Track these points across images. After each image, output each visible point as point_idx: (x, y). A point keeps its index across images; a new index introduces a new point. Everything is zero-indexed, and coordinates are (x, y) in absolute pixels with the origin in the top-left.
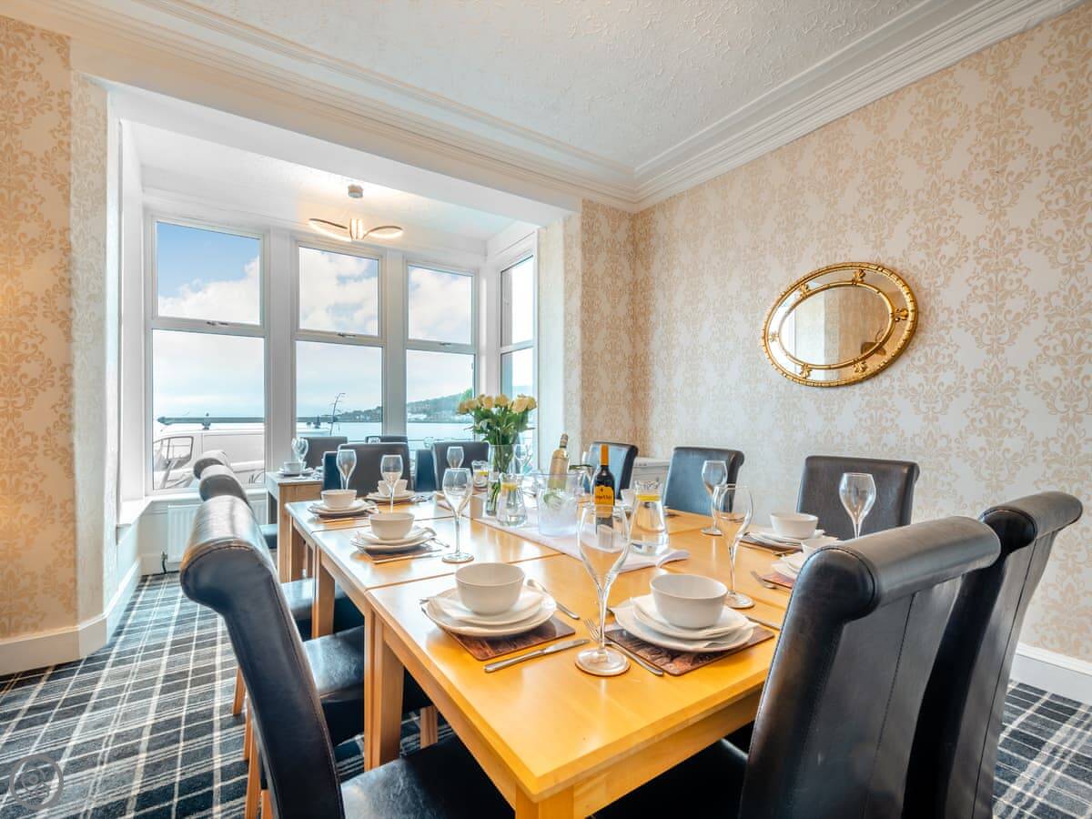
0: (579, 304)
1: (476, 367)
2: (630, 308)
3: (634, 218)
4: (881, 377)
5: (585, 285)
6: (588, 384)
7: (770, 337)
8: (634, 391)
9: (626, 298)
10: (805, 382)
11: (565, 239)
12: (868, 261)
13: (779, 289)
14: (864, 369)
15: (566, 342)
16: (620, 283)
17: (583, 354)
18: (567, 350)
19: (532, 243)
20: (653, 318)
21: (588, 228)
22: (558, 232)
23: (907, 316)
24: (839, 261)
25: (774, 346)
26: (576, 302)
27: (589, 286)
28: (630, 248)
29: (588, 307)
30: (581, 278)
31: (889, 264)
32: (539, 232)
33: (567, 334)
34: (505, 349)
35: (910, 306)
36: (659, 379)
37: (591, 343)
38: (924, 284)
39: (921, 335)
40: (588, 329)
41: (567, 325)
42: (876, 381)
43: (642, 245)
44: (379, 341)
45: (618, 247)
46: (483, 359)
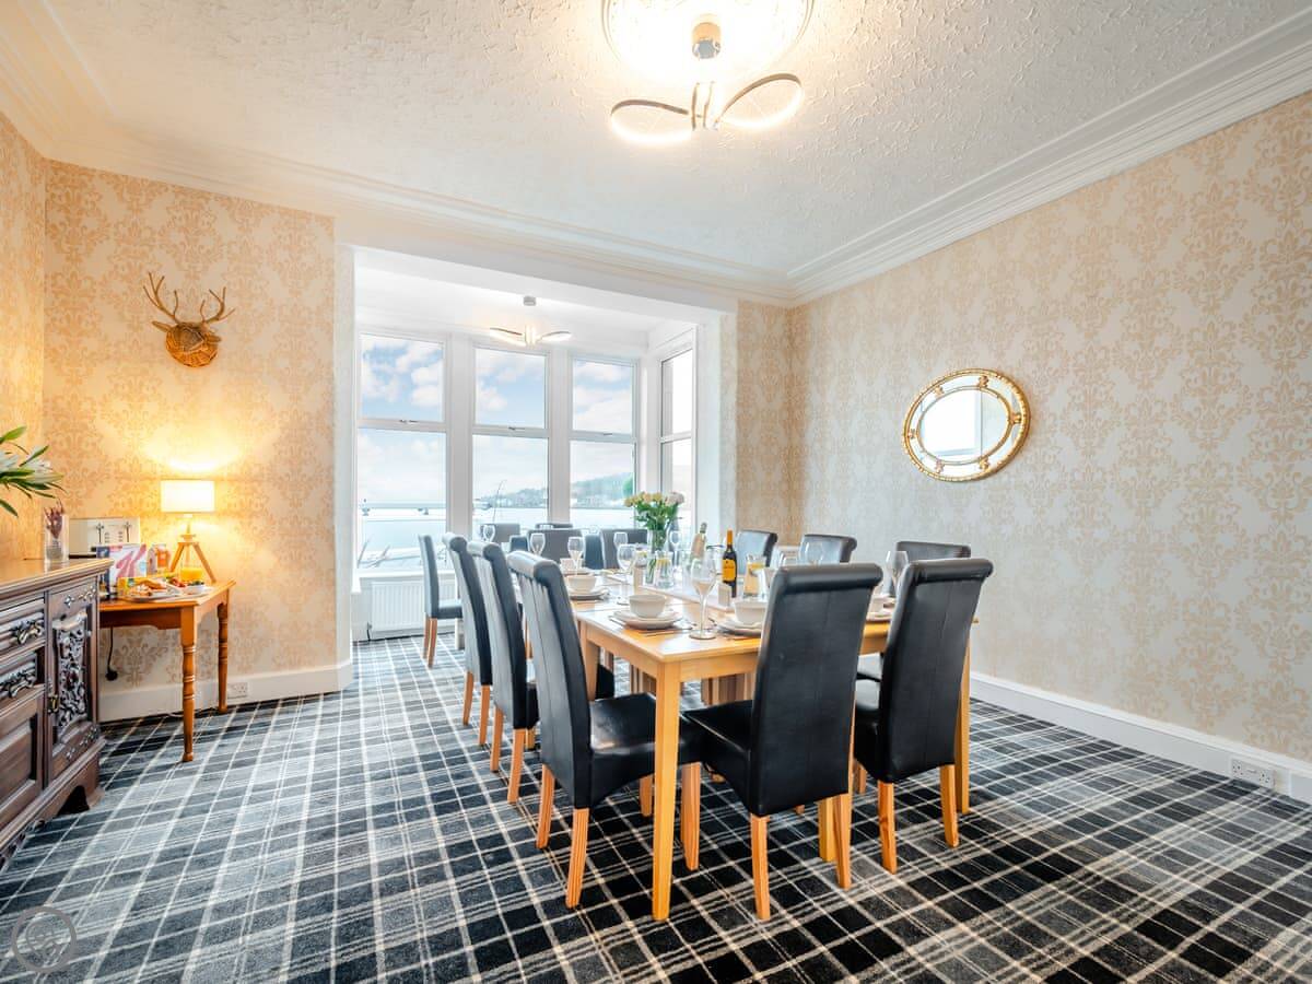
0: (735, 400)
1: (636, 454)
2: (786, 401)
3: (790, 313)
4: (1001, 473)
5: (740, 381)
6: (743, 474)
7: (910, 434)
8: (789, 481)
9: (782, 392)
10: (939, 477)
11: (722, 339)
13: (917, 389)
14: (987, 466)
15: (722, 436)
16: (776, 377)
17: (738, 447)
18: (723, 443)
19: (691, 337)
20: (808, 411)
21: (744, 327)
22: (715, 331)
23: (1020, 420)
25: (914, 443)
26: (732, 399)
27: (744, 381)
28: (786, 342)
29: (744, 402)
30: (736, 375)
31: (1007, 372)
32: (697, 330)
33: (723, 427)
34: (666, 439)
35: (1023, 411)
36: (813, 470)
37: (746, 436)
38: (1035, 391)
39: (1032, 437)
40: (743, 423)
41: (723, 419)
42: (996, 477)
43: (798, 340)
44: (546, 433)
45: (774, 343)
46: (644, 449)
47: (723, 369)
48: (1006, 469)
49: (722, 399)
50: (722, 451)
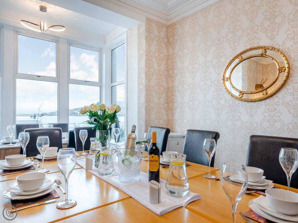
0: (144, 64)
2: (166, 66)
3: (168, 27)
4: (274, 97)
5: (147, 56)
6: (148, 100)
7: (226, 79)
8: (168, 103)
9: (164, 62)
10: (241, 99)
11: (138, 35)
12: (268, 46)
13: (229, 58)
14: (267, 93)
15: (139, 81)
16: (162, 55)
17: (146, 86)
18: (139, 84)
19: (124, 37)
20: (176, 71)
21: (148, 30)
22: (135, 32)
23: (285, 70)
24: (255, 45)
25: (227, 83)
26: (143, 64)
27: (149, 56)
28: (166, 40)
29: (148, 65)
30: (145, 53)
31: (277, 47)
32: (127, 32)
33: (139, 77)
34: (113, 84)
35: (286, 66)
36: (178, 98)
37: (149, 81)
38: (292, 56)
39: (291, 78)
40: (147, 74)
41: (139, 73)
42: (271, 99)
43: (171, 39)
44: (56, 80)
45: (161, 39)
46: (104, 89)
47: (139, 50)
48: (277, 95)
49: (138, 64)
50: (139, 88)
